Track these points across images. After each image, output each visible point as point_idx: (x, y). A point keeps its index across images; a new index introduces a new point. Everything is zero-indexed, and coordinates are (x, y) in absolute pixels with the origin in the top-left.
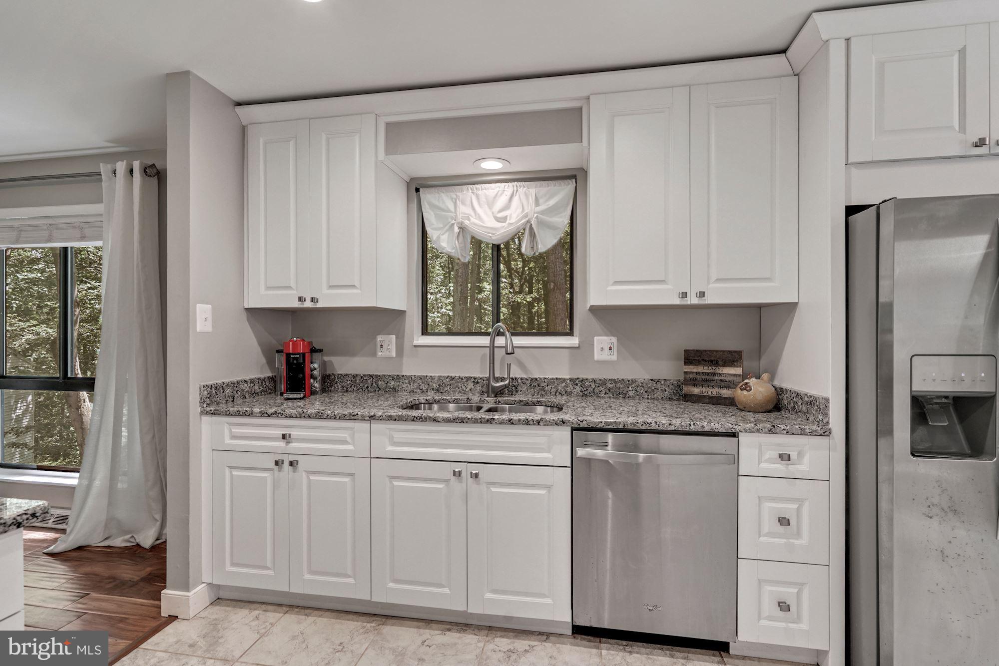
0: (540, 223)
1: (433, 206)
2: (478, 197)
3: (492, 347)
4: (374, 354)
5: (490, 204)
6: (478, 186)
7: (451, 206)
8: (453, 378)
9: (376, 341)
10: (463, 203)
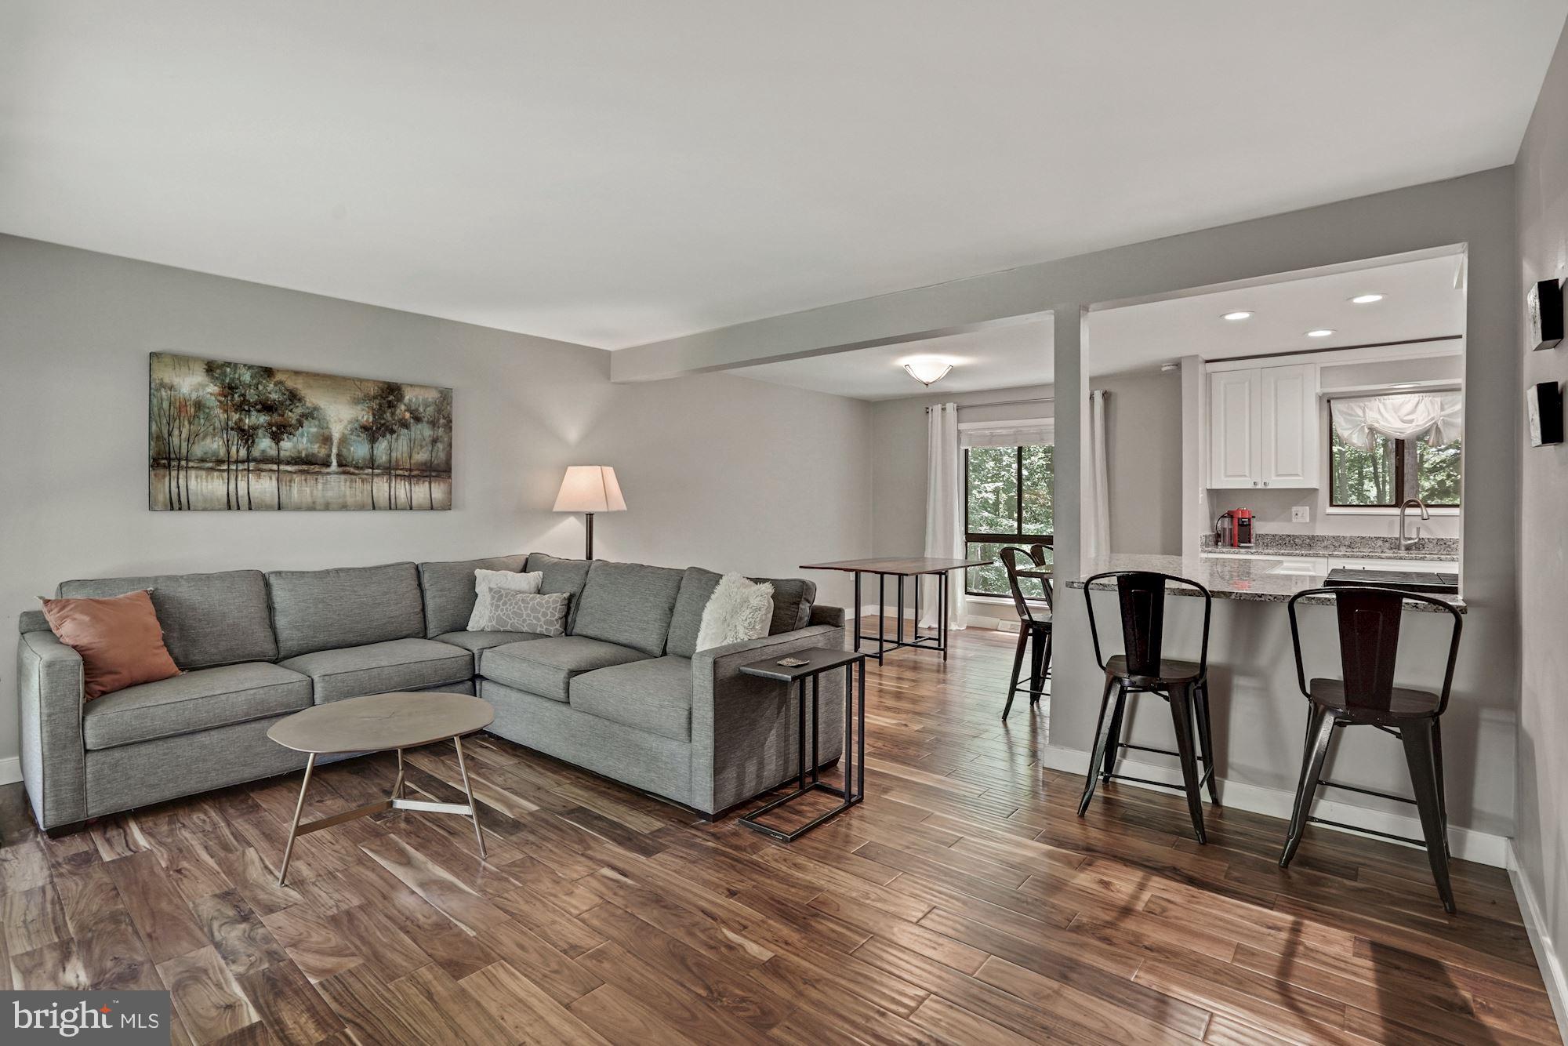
0: (1445, 423)
1: (1341, 413)
2: (1384, 404)
3: (1403, 516)
4: (1290, 520)
5: (1396, 410)
6: (1386, 397)
7: (1360, 413)
8: (1363, 538)
9: (1291, 512)
10: (1371, 410)
